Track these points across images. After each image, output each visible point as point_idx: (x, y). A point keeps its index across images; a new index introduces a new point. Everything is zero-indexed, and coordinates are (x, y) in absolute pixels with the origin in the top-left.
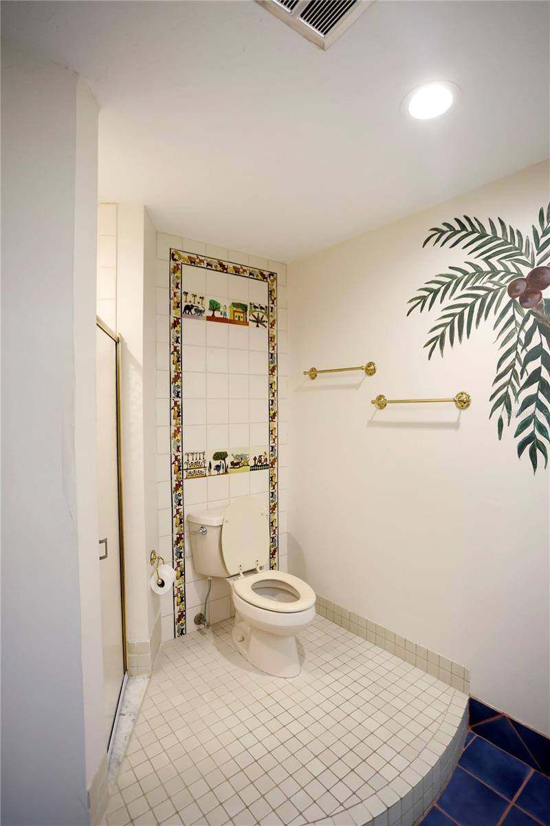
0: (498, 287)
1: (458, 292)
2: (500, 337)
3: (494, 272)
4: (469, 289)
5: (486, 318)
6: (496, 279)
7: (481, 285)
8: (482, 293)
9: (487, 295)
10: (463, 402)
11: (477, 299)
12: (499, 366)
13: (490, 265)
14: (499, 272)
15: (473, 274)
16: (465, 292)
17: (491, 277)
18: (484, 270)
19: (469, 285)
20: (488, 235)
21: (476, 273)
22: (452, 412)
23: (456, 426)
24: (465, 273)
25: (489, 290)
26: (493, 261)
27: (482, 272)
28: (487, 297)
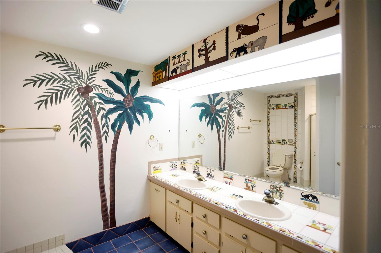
0: (73, 87)
1: (55, 84)
2: (74, 105)
3: (72, 82)
4: (60, 84)
5: (68, 98)
6: (73, 84)
7: (66, 84)
8: (67, 88)
9: (69, 89)
10: (57, 129)
11: (64, 89)
12: (73, 116)
13: (70, 78)
14: (74, 82)
15: (63, 79)
16: (58, 85)
17: (70, 83)
18: (68, 79)
19: (61, 83)
20: (70, 67)
21: (64, 79)
22: (52, 133)
23: (54, 138)
24: (59, 77)
25: (70, 88)
26: (72, 77)
27: (67, 80)
28: (69, 90)
